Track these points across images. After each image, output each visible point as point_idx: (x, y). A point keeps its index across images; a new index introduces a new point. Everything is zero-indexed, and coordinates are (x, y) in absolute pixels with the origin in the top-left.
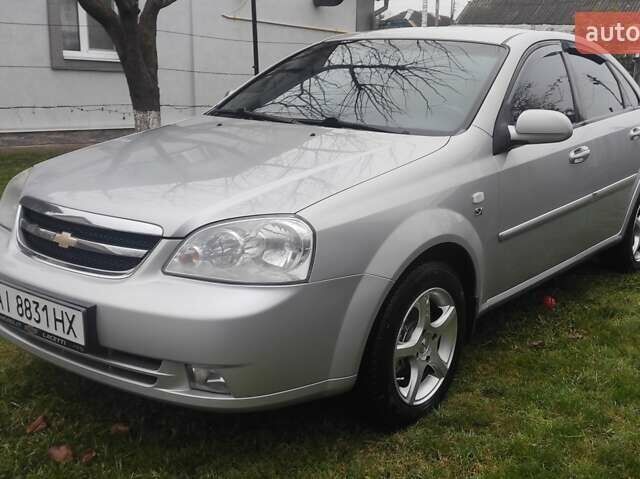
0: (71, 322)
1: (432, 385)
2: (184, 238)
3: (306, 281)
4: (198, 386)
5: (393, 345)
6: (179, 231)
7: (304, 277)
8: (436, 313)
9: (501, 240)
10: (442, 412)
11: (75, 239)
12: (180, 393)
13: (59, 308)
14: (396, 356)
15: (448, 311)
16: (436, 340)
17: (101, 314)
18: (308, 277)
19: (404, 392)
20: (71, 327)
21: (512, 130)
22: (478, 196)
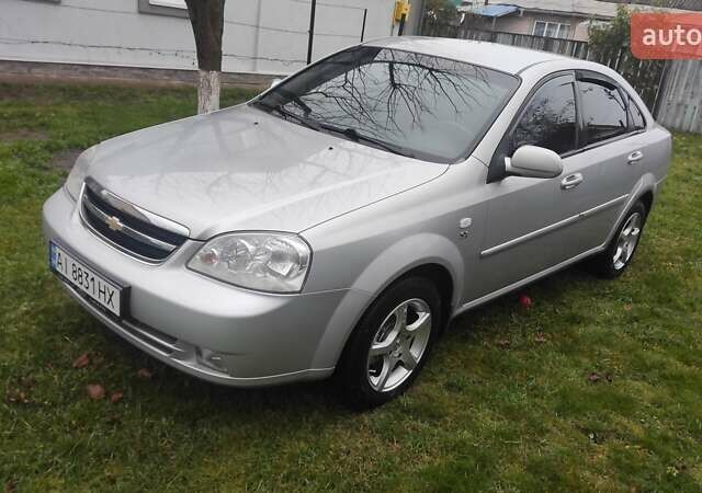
0: (111, 296)
1: (402, 375)
2: (207, 241)
3: (300, 292)
4: (204, 361)
5: (370, 345)
6: (203, 234)
7: (299, 289)
8: (412, 317)
9: (482, 257)
10: (405, 400)
11: (121, 225)
12: (189, 365)
13: (103, 283)
14: (371, 354)
15: (423, 317)
16: (410, 340)
17: (134, 293)
18: (302, 288)
19: (375, 381)
20: (110, 300)
21: (508, 161)
22: (466, 222)
